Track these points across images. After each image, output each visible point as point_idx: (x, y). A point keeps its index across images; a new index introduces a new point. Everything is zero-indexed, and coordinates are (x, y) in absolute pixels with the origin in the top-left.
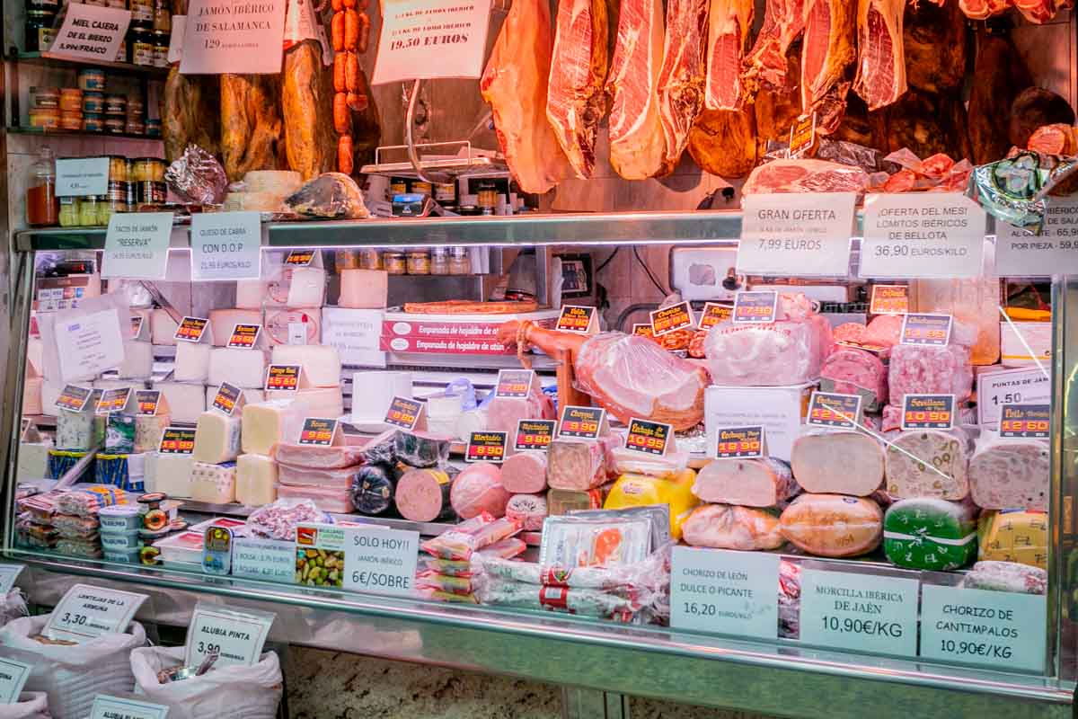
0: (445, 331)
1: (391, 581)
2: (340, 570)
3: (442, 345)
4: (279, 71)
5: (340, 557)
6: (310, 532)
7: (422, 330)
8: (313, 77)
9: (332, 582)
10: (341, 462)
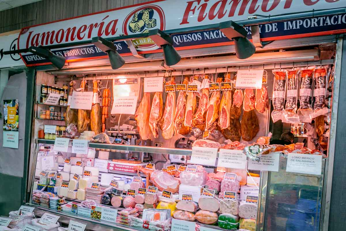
0: (121, 166)
1: (111, 219)
2: (100, 216)
3: (120, 169)
4: (91, 109)
5: (100, 213)
6: (94, 207)
7: (116, 166)
8: (98, 111)
9: (98, 218)
10: (100, 193)
